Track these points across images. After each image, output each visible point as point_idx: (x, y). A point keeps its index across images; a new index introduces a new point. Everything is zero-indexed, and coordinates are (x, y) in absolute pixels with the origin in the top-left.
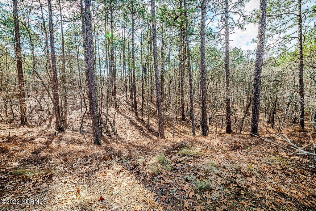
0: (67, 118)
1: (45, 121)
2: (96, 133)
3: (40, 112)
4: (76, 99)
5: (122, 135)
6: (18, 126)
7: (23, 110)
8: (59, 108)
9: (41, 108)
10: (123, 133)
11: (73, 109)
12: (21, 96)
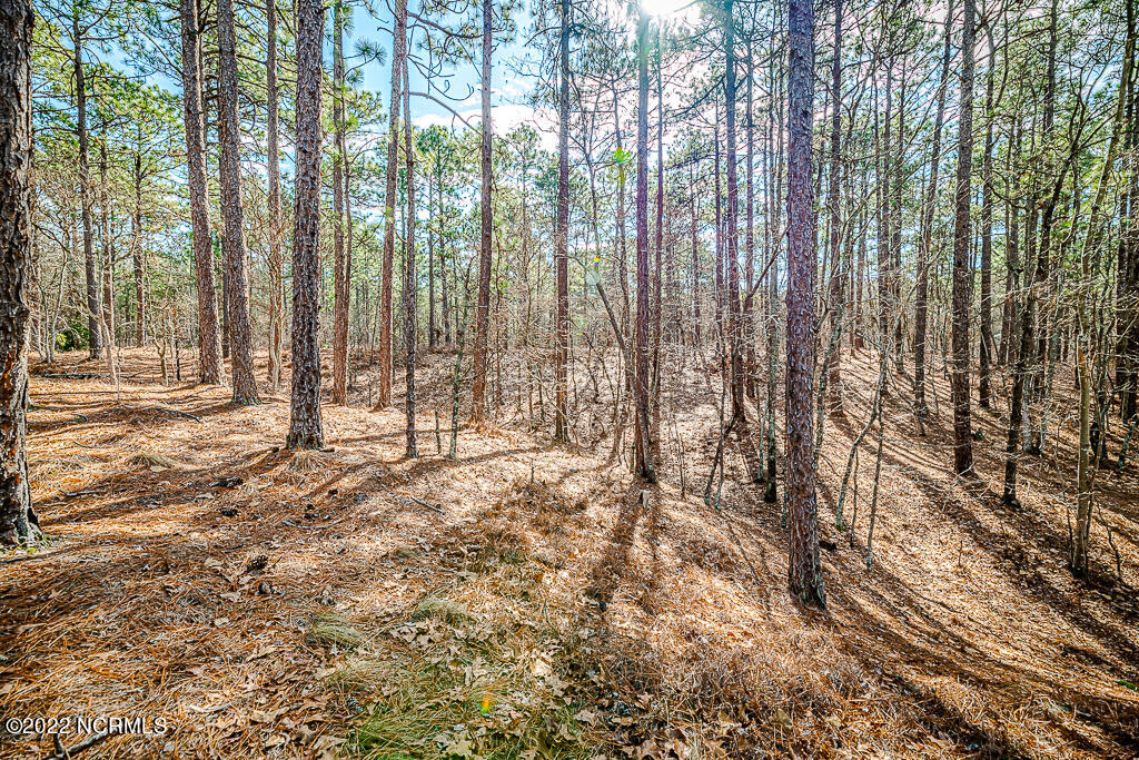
0: (662, 437)
1: (604, 436)
2: (805, 544)
3: (595, 407)
4: (685, 370)
5: (894, 561)
6: (549, 443)
7: (560, 399)
8: (647, 401)
9: (598, 395)
10: (894, 547)
11: (676, 405)
12: (561, 359)
